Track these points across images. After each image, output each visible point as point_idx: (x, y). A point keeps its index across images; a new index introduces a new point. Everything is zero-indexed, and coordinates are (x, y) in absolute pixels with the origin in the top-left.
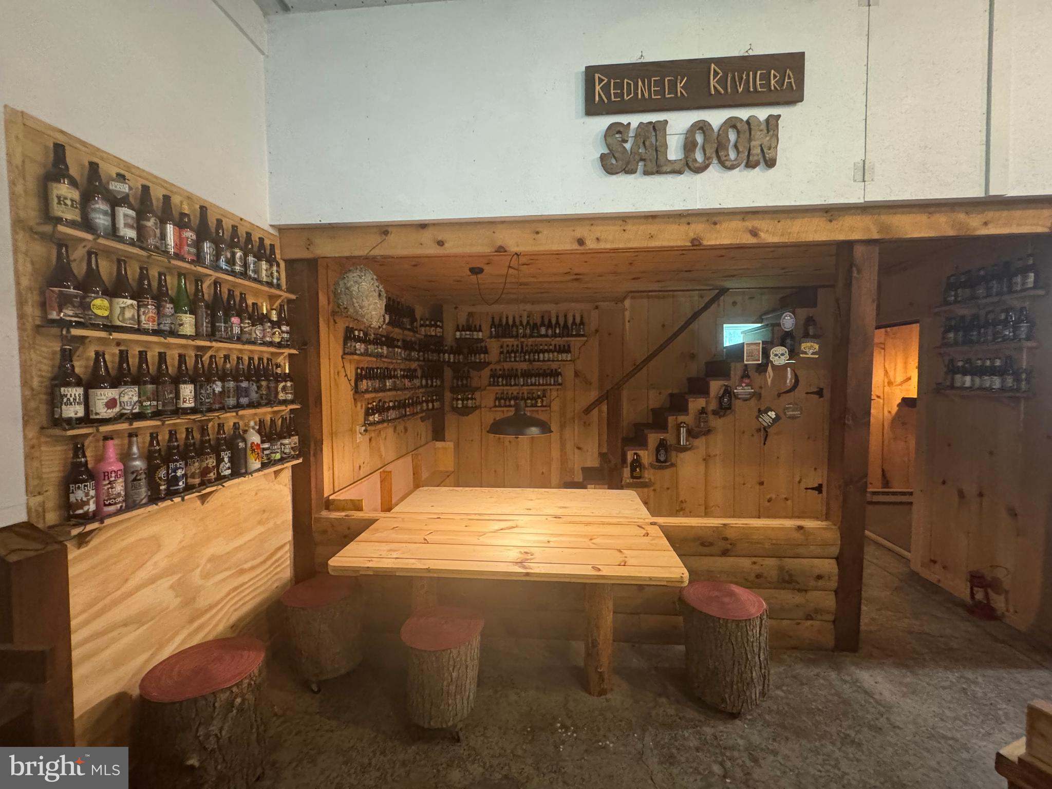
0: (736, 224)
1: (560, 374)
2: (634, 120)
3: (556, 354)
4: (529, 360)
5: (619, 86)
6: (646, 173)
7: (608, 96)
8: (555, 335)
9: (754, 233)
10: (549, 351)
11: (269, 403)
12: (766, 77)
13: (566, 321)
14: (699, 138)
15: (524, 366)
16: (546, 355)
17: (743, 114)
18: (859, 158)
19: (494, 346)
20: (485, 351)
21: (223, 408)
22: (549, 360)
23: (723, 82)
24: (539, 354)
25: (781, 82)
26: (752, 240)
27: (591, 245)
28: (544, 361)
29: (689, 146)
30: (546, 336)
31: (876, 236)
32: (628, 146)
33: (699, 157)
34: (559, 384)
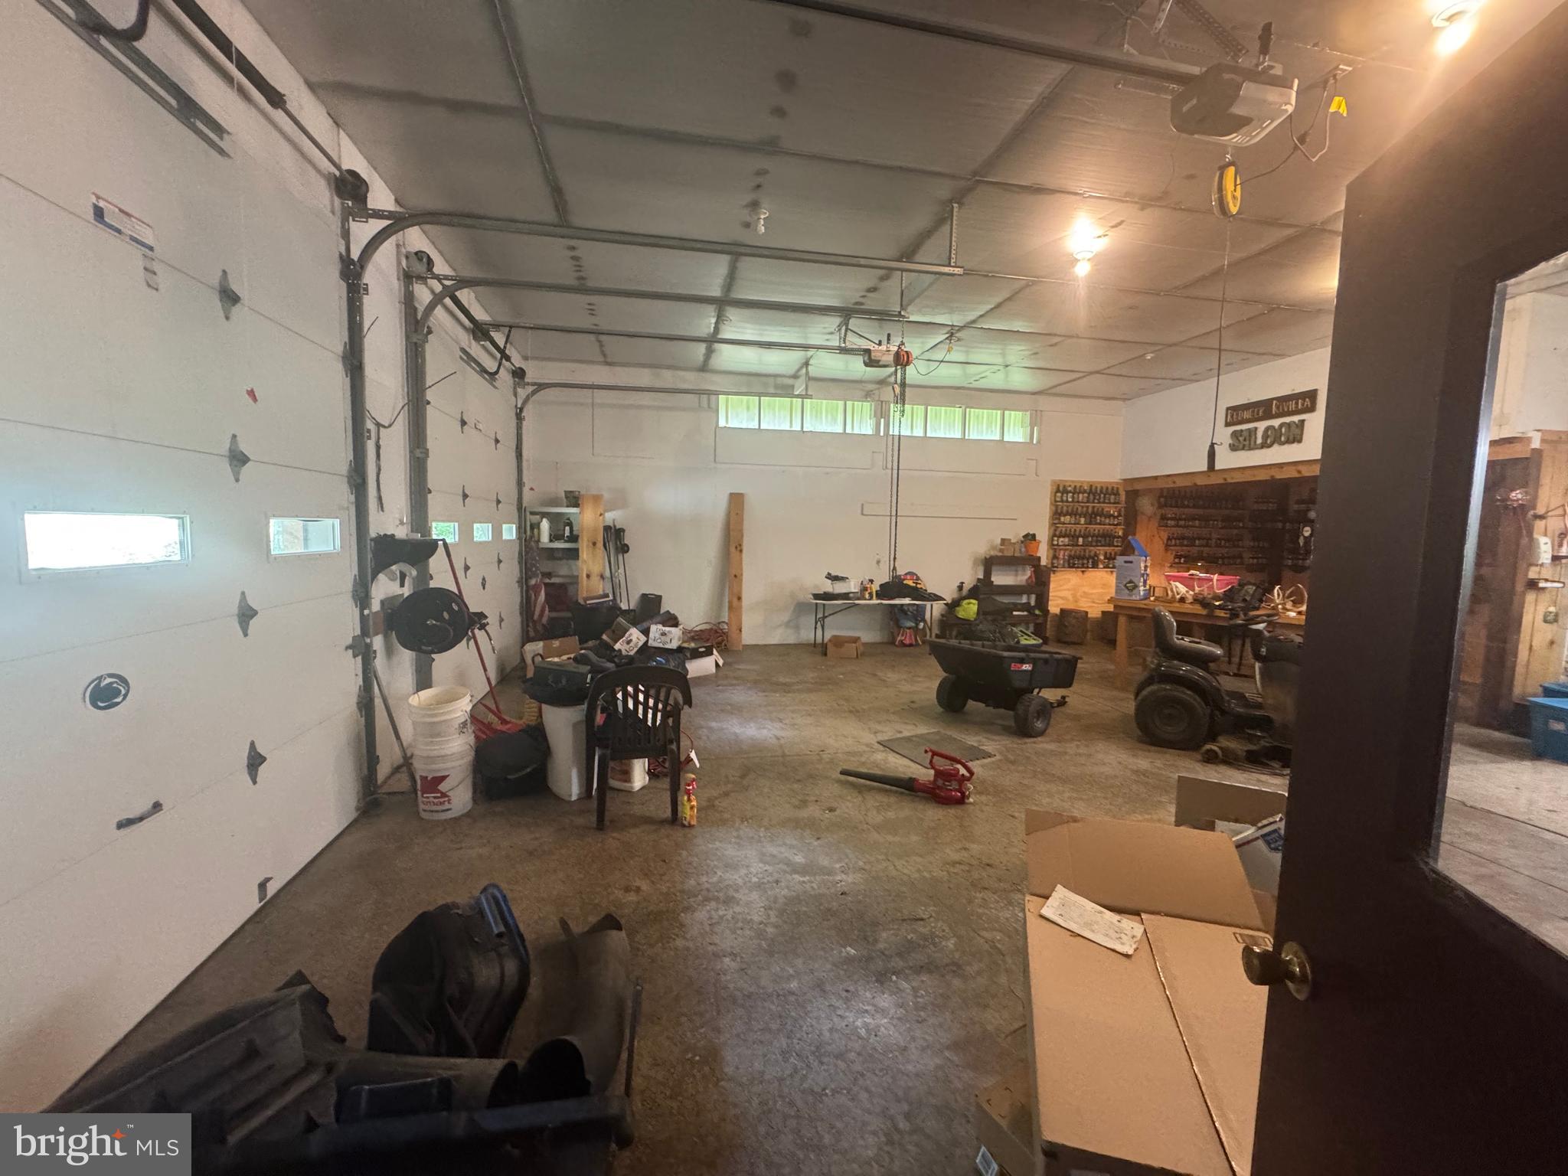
0: (1291, 468)
2: (1244, 427)
5: (1238, 413)
6: (1248, 449)
7: (1235, 418)
9: (1300, 472)
11: (1109, 546)
12: (1297, 403)
14: (1270, 432)
17: (1287, 420)
21: (1091, 546)
23: (1278, 408)
25: (1303, 405)
26: (1298, 475)
27: (1230, 481)
29: (1265, 436)
32: (1241, 439)
33: (1270, 441)
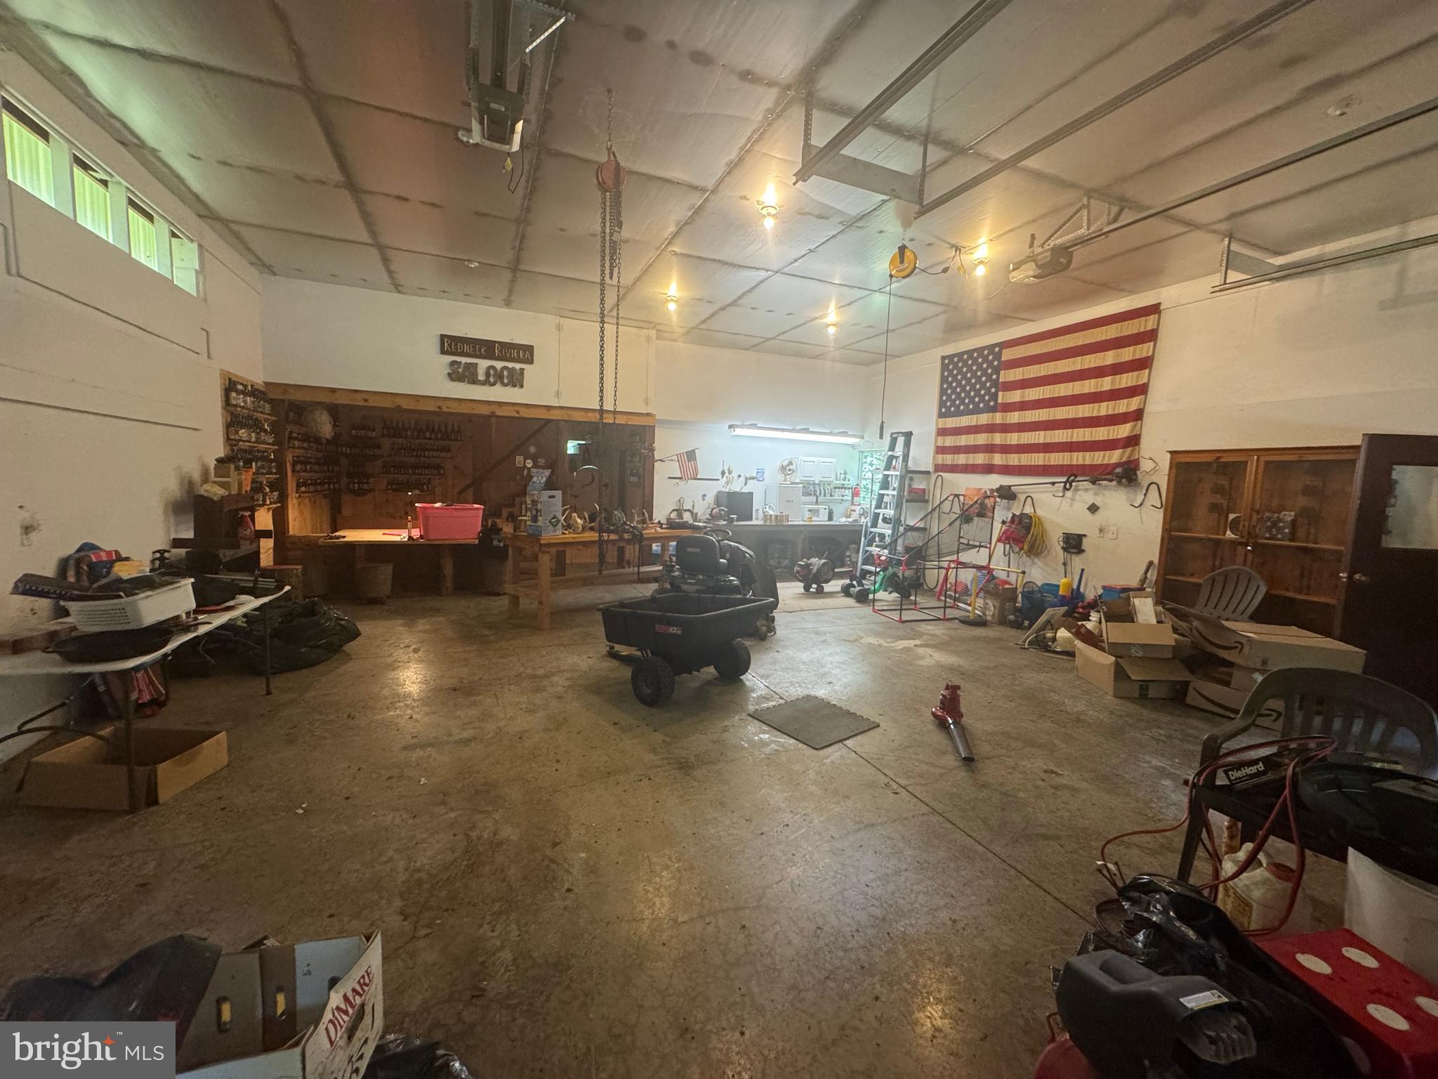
0: (510, 408)
1: (442, 467)
2: (464, 360)
3: (438, 453)
4: (417, 456)
5: (456, 345)
6: (469, 383)
7: (451, 348)
8: (437, 439)
9: (518, 412)
10: (435, 450)
12: (518, 353)
13: (446, 429)
14: (492, 372)
15: (413, 460)
16: (431, 453)
17: (510, 365)
18: (557, 388)
19: (386, 443)
20: (379, 447)
22: (433, 457)
23: (501, 351)
24: (424, 451)
25: (524, 356)
26: (517, 415)
28: (428, 457)
29: (488, 375)
30: (430, 439)
31: (566, 419)
32: (460, 370)
33: (492, 380)
34: (442, 475)
